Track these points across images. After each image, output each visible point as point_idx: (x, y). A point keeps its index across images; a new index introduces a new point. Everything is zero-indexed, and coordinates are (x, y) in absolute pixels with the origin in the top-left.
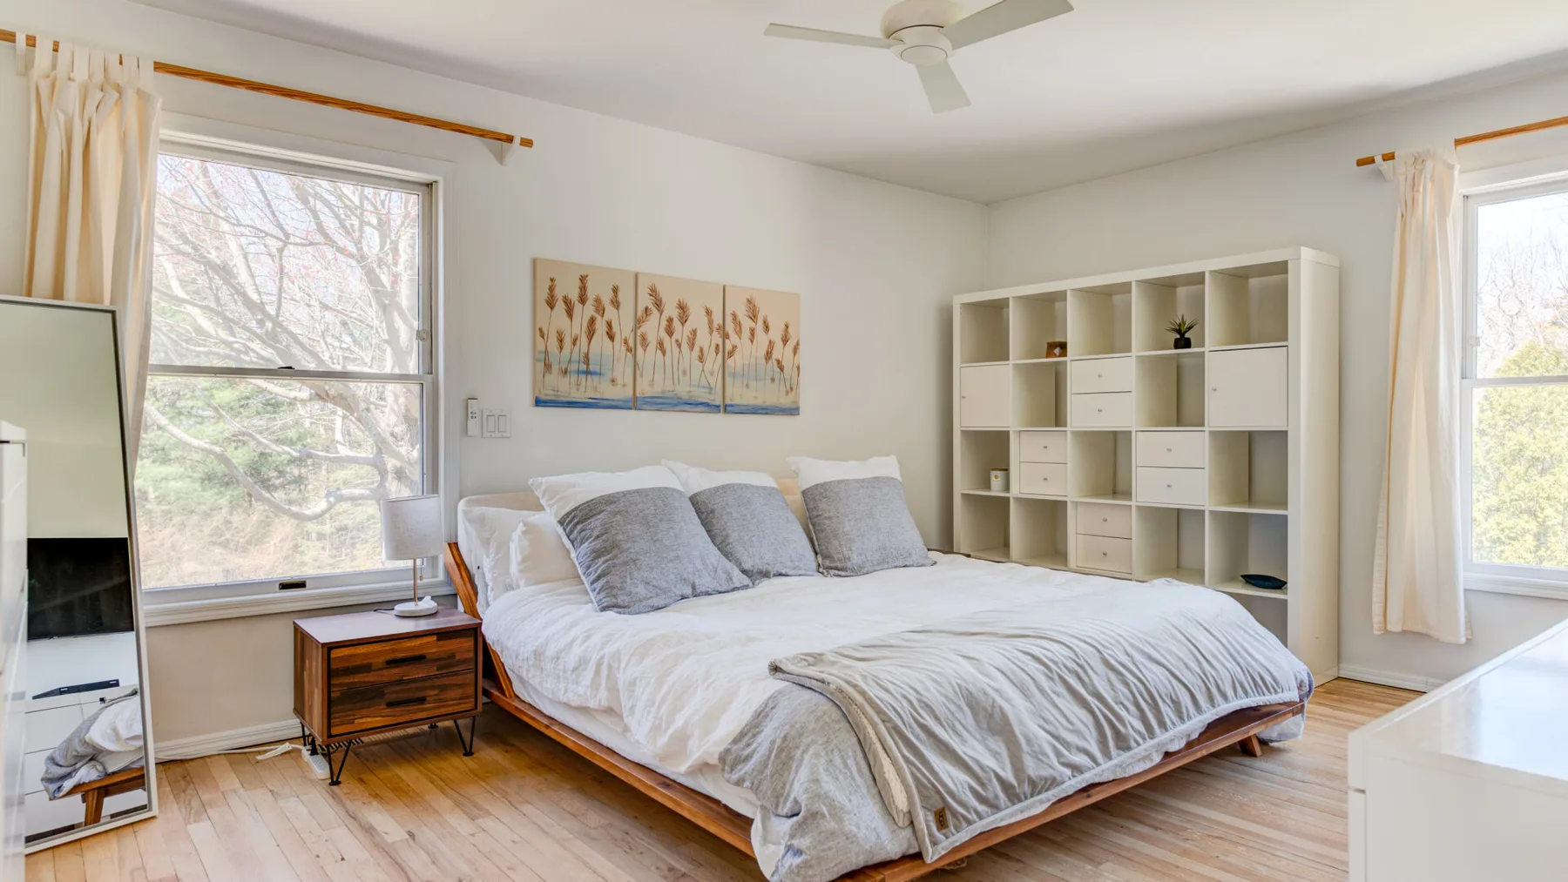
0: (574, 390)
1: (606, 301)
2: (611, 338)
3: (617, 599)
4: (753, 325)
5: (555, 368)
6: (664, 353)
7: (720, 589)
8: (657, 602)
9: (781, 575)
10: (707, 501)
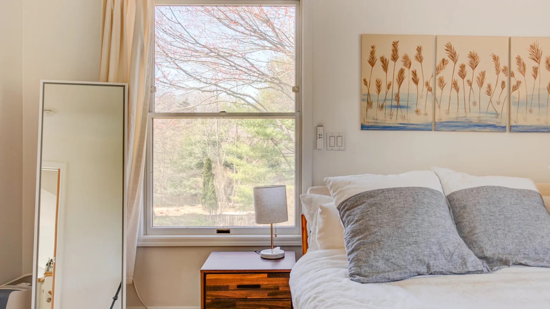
0: (388, 118)
1: (412, 58)
2: (416, 82)
3: (361, 269)
4: (536, 64)
5: (375, 105)
6: (458, 90)
7: (454, 271)
8: (391, 275)
9: (521, 264)
10: (461, 199)
